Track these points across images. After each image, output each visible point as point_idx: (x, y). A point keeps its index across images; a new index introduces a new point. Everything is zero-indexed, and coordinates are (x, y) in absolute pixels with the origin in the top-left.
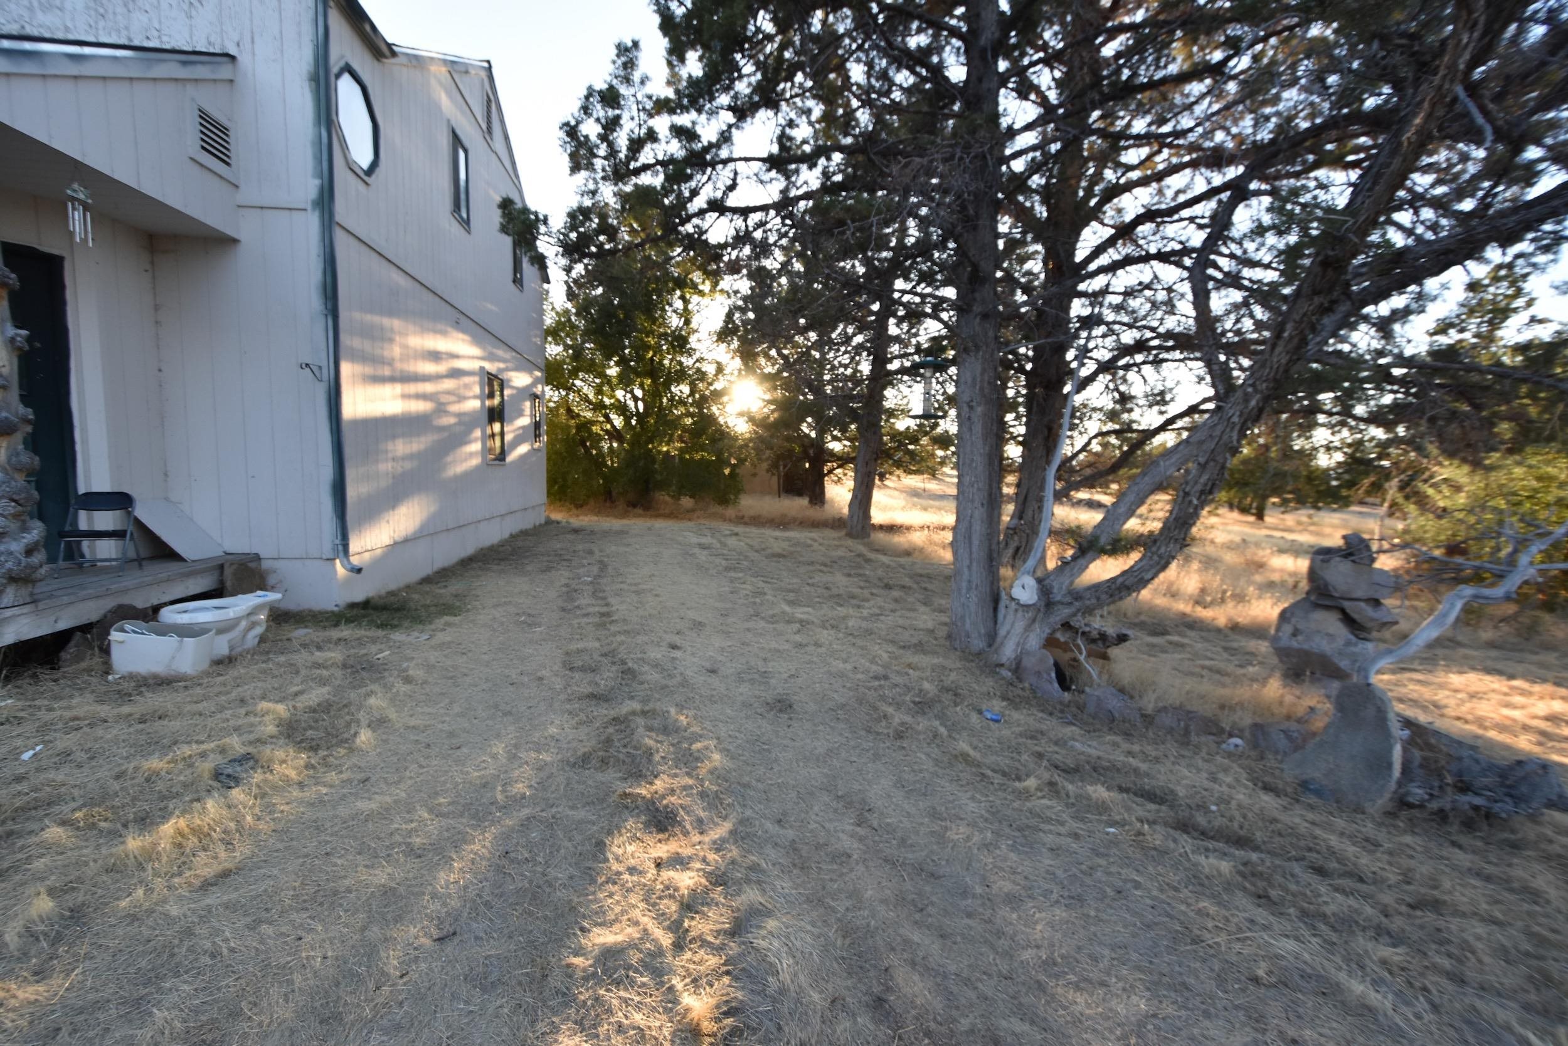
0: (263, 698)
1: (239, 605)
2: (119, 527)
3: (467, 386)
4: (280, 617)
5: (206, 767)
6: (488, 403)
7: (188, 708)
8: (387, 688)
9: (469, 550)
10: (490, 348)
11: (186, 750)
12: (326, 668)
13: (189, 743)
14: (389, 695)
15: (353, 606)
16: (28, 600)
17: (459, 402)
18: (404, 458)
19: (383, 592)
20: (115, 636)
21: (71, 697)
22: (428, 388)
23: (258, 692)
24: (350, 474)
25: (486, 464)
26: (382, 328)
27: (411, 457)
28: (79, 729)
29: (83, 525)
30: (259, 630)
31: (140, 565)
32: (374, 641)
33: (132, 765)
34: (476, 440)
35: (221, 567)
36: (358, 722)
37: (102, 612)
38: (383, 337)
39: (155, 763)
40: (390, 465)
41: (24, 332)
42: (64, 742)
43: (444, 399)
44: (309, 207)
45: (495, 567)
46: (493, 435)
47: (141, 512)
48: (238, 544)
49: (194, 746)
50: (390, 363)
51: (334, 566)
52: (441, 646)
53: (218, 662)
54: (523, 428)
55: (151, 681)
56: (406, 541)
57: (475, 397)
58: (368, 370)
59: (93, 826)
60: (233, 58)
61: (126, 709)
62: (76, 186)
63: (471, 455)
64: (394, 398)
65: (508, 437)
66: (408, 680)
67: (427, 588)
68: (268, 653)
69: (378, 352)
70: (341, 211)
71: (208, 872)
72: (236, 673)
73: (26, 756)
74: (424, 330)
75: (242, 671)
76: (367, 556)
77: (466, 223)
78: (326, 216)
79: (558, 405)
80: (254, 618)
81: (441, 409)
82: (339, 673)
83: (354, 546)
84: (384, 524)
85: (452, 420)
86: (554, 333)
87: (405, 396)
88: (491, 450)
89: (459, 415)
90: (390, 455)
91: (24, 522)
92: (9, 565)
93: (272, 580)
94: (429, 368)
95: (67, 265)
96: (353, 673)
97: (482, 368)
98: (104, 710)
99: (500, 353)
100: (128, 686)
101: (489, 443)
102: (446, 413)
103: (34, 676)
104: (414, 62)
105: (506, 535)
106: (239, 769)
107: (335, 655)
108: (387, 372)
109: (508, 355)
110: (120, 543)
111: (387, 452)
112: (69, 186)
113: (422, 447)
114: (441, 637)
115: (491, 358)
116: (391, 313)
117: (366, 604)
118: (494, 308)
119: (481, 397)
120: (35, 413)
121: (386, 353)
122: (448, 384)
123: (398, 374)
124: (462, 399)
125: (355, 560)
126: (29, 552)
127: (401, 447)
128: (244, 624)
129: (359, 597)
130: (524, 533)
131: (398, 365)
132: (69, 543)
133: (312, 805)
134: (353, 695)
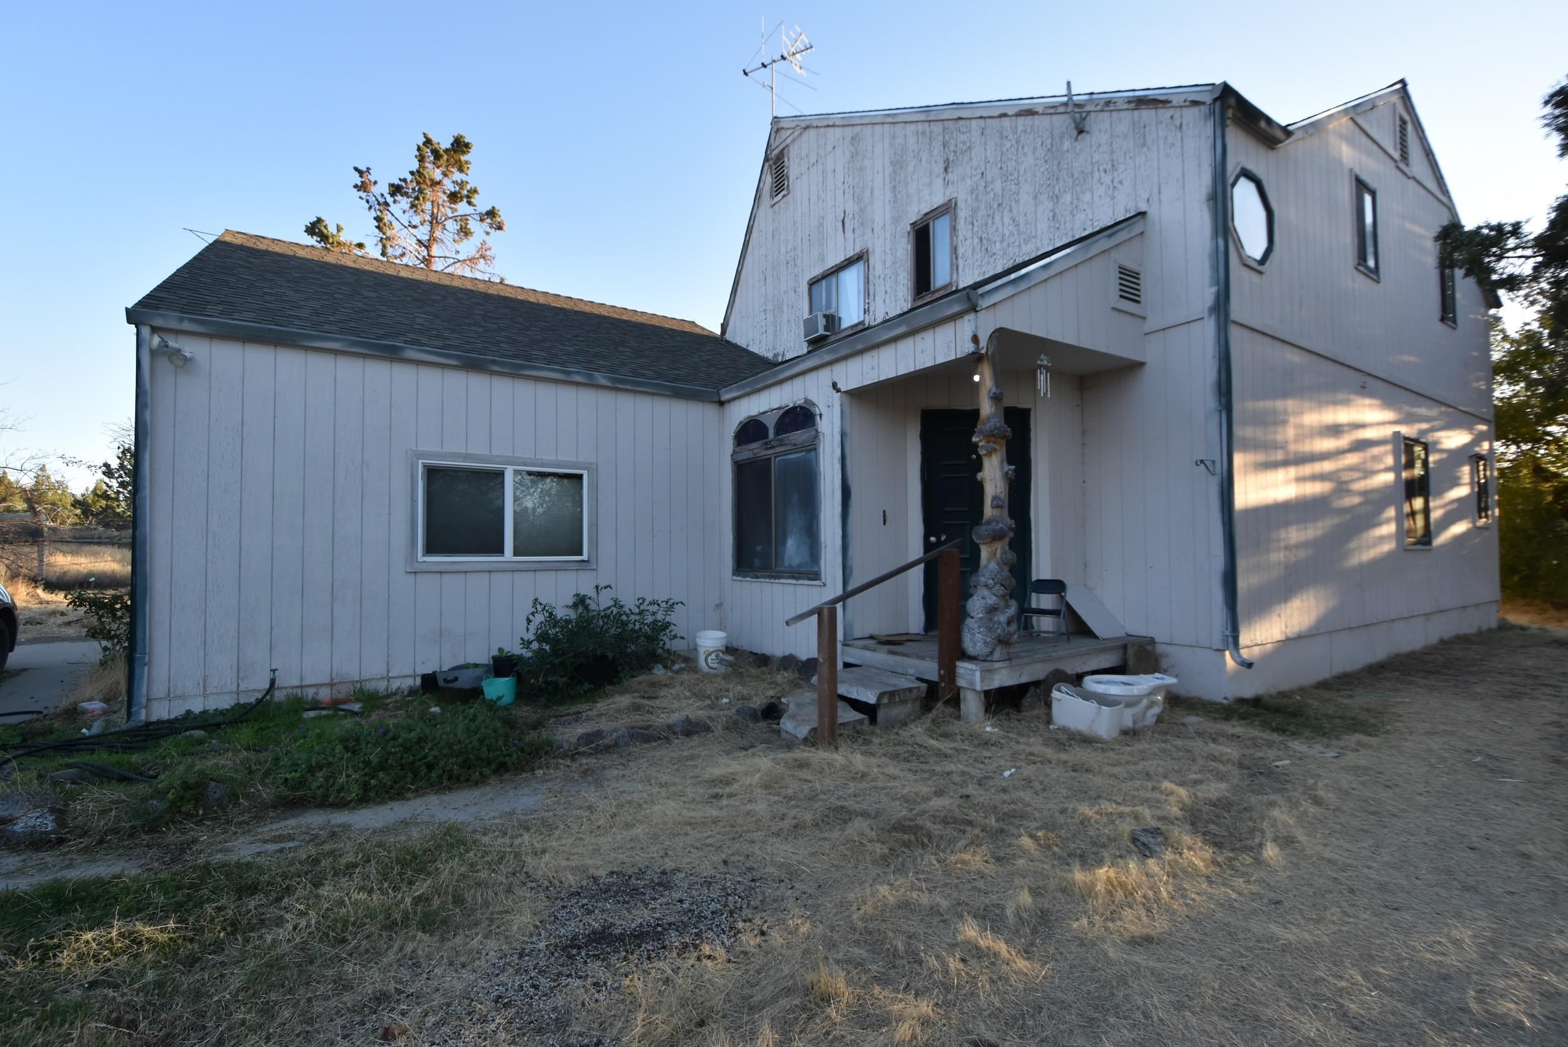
0: (1165, 777)
1: (1143, 683)
2: (1055, 608)
3: (1376, 459)
4: (1175, 701)
5: (1126, 827)
6: (1404, 475)
7: (1106, 769)
8: (1294, 804)
9: (1380, 653)
10: (1407, 408)
11: (1110, 808)
12: (1221, 762)
13: (1109, 800)
14: (1295, 812)
15: (1241, 701)
16: (1007, 657)
17: (1365, 478)
18: (1297, 546)
19: (1273, 691)
20: (1055, 694)
21: (1029, 736)
22: (1327, 466)
23: (1161, 771)
24: (1241, 564)
25: (1403, 549)
26: (1275, 412)
27: (1306, 545)
28: (1035, 763)
29: (1034, 605)
30: (1156, 710)
31: (1068, 639)
32: (1270, 745)
33: (1071, 806)
34: (1388, 521)
35: (1125, 647)
36: (1263, 832)
37: (1046, 673)
38: (1278, 420)
39: (1086, 810)
40: (1282, 555)
41: (1013, 467)
42: (1029, 771)
43: (1345, 477)
44: (1206, 315)
45: (1422, 682)
46: (1413, 514)
47: (1071, 597)
48: (1138, 628)
49: (1114, 806)
50: (1283, 446)
51: (1224, 656)
52: (1355, 769)
53: (1125, 732)
54: (1460, 500)
55: (1078, 737)
56: (1300, 637)
57: (1387, 470)
58: (1260, 457)
59: (1049, 847)
60: (1143, 214)
61: (1064, 756)
62: (1042, 357)
63: (1382, 539)
64: (1287, 482)
65: (1435, 515)
66: (1317, 801)
67: (1327, 695)
68: (1166, 733)
69: (1271, 437)
70: (1238, 309)
71: (1135, 930)
72: (1140, 747)
73: (1007, 774)
74: (1321, 404)
75: (1146, 746)
76: (1256, 649)
77: (1374, 274)
78: (1222, 318)
79: (1517, 465)
80: (1153, 698)
81: (1342, 488)
82: (1236, 772)
83: (1245, 639)
84: (1275, 618)
85: (1356, 500)
86: (1510, 369)
87: (1300, 480)
88: (1410, 532)
89: (1365, 493)
90: (1282, 544)
91: (1007, 601)
92: (999, 631)
93: (1164, 664)
94: (1327, 444)
95: (1032, 413)
96: (1251, 775)
97: (1397, 434)
98: (1049, 753)
99: (1422, 411)
100: (1063, 737)
101: (1408, 524)
102: (1349, 492)
103: (1008, 714)
104: (1311, 131)
105: (1434, 639)
106: (1152, 840)
107: (1231, 751)
108: (1280, 456)
109: (1434, 412)
110: (1056, 620)
111: (1279, 540)
112: (1038, 358)
113: (1319, 532)
114: (1351, 758)
115: (1408, 420)
116: (1285, 395)
117: (1256, 702)
118: (1412, 359)
119: (1396, 469)
120: (1016, 523)
121: (1279, 438)
122: (1352, 459)
123: (1292, 457)
124: (1369, 473)
125: (1245, 653)
126: (1009, 623)
127: (1294, 535)
128: (1145, 702)
129: (1248, 693)
130: (1462, 640)
131: (1292, 448)
132: (1026, 617)
133: (1222, 905)
134: (1254, 800)
